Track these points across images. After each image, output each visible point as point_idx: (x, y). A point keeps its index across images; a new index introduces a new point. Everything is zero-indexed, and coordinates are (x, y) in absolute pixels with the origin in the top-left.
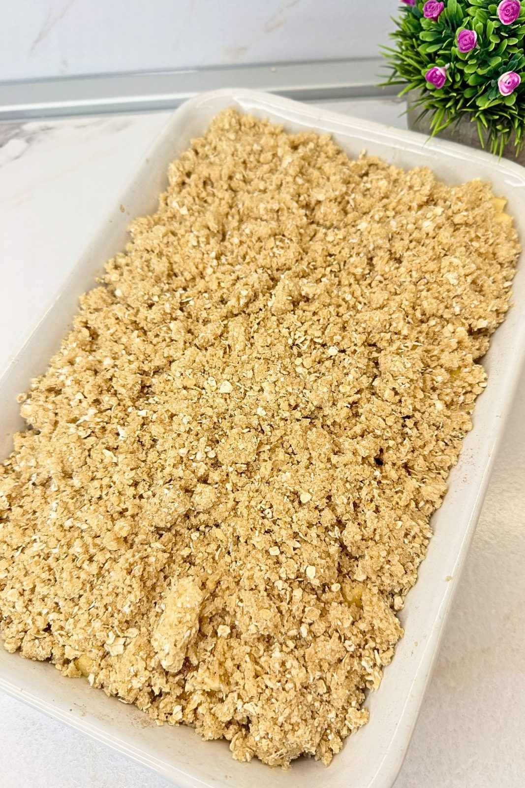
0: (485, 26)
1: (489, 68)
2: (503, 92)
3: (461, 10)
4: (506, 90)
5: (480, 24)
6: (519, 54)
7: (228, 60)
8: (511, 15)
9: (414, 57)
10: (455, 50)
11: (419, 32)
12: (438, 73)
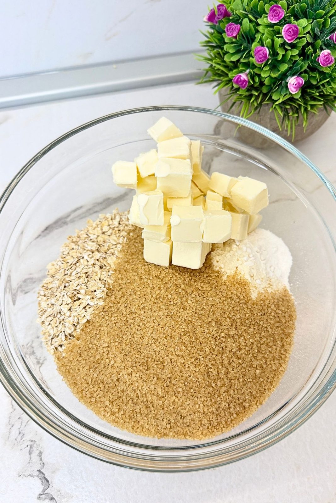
0: (273, 41)
1: (279, 73)
2: (292, 91)
3: (253, 28)
4: (294, 90)
5: (269, 40)
6: (300, 62)
7: (79, 62)
8: (293, 35)
9: (222, 63)
10: (253, 60)
11: (224, 45)
12: (242, 78)
